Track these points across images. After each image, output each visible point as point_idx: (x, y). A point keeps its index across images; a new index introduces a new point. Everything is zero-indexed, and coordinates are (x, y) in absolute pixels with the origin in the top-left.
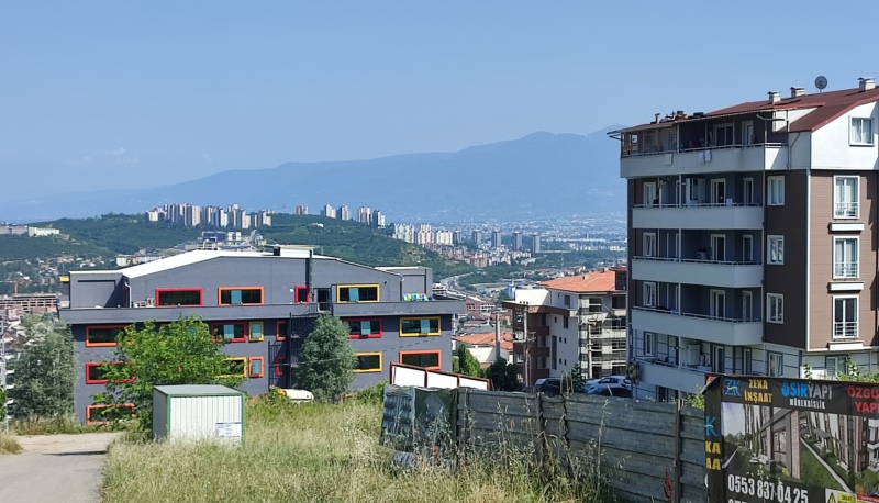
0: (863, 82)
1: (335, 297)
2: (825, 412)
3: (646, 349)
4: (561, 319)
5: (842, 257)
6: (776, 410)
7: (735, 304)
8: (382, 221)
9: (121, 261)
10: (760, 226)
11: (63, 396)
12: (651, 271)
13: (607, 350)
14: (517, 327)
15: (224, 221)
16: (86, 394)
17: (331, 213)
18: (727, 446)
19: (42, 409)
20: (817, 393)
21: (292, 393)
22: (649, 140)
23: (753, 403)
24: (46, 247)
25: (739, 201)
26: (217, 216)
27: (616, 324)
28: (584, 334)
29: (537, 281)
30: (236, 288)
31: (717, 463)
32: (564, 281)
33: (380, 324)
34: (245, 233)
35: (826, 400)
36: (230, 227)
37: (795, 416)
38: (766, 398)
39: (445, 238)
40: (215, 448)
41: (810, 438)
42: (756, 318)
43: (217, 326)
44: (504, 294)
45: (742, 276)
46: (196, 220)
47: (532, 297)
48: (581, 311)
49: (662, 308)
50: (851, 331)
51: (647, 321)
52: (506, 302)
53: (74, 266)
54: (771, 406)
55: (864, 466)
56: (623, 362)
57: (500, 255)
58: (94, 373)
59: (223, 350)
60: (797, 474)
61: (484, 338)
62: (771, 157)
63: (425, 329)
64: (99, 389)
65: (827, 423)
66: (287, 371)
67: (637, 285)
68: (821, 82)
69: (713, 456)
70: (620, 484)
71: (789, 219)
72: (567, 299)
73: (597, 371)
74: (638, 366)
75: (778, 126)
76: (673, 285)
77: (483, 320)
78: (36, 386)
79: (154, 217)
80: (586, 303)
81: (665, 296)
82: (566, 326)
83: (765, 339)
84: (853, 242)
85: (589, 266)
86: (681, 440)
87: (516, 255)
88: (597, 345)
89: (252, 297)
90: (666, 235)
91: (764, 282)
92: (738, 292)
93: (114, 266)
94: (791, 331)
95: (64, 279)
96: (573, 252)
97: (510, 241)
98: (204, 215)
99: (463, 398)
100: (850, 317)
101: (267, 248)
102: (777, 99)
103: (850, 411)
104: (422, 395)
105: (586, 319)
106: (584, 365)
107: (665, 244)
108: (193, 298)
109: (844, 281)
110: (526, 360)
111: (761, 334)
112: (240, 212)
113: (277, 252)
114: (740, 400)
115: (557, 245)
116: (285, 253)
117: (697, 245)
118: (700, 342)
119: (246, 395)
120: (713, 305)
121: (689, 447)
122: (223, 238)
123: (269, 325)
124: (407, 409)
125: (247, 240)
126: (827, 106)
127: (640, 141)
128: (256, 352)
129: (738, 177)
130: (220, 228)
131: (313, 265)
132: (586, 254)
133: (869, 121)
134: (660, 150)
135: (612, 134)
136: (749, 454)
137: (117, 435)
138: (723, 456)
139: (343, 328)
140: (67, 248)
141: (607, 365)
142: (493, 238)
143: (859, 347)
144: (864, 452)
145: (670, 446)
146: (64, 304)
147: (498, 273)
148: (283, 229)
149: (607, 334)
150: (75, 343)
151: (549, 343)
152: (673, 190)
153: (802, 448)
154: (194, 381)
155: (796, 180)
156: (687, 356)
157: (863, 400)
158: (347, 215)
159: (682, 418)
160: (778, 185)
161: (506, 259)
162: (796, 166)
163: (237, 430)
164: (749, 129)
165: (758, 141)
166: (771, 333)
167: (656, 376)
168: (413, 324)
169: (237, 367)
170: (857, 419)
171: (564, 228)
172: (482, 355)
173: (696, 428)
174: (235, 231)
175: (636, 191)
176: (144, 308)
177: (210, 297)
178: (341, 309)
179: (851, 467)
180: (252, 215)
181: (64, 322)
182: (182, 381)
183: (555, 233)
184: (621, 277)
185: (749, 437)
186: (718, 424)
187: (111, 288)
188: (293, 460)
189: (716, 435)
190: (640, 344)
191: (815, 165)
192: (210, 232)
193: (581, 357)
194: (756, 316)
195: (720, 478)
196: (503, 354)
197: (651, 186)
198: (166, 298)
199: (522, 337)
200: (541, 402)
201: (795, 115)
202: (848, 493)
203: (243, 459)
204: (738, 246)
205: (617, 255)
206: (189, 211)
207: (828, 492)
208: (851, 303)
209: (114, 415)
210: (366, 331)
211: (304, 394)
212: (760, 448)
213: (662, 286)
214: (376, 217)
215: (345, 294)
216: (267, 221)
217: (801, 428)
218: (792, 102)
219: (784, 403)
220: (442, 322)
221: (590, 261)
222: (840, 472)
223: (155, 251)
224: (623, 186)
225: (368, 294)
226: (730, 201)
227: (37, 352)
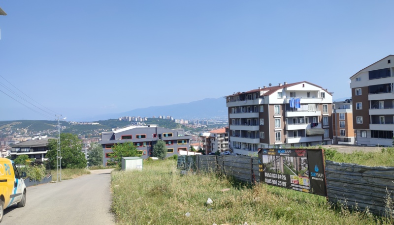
0: (280, 84)
1: (163, 136)
2: (290, 156)
3: (234, 145)
4: (213, 139)
5: (276, 123)
6: (277, 156)
7: (253, 134)
8: (172, 119)
9: (113, 130)
10: (258, 117)
11: (100, 160)
12: (234, 128)
13: (224, 146)
14: (204, 141)
15: (136, 120)
16: (106, 160)
17: (161, 117)
18: (264, 166)
19: (95, 164)
20: (287, 152)
21: (154, 158)
22: (232, 98)
23: (270, 155)
24: (96, 127)
25: (253, 111)
26: (135, 119)
27: (226, 140)
28: (219, 143)
29: (207, 131)
30: (140, 135)
31: (261, 170)
32: (213, 131)
33: (173, 142)
34: (141, 122)
35: (290, 153)
36: (138, 121)
37: (282, 158)
38: (274, 154)
39: (187, 122)
40: (137, 171)
41: (286, 163)
42: (258, 138)
43: (135, 144)
44: (200, 134)
45: (255, 128)
46: (130, 120)
47: (207, 135)
48: (218, 137)
49: (237, 136)
50: (279, 140)
51: (233, 139)
52: (200, 136)
53: (103, 131)
54: (275, 155)
55: (300, 169)
56: (227, 149)
57: (199, 126)
58: (107, 155)
59: (137, 148)
60: (283, 172)
61: (196, 144)
62: (260, 101)
63: (183, 143)
64: (109, 159)
65: (290, 159)
66: (152, 153)
67: (231, 131)
68: (270, 85)
69: (261, 168)
70: (237, 176)
71: (265, 115)
72: (215, 135)
73: (222, 150)
74: (232, 149)
75: (261, 94)
76: (239, 131)
77: (196, 140)
78: (94, 159)
79: (120, 119)
80: (219, 136)
81: (237, 134)
82: (215, 141)
83: (260, 142)
84: (279, 120)
85: (219, 127)
86: (252, 165)
87: (202, 125)
88: (222, 145)
89: (143, 136)
90: (237, 119)
91: (260, 129)
92: (254, 132)
93: (111, 131)
94: (266, 140)
95: (100, 134)
96: (215, 124)
97: (201, 122)
98: (132, 119)
99: (197, 157)
100: (279, 136)
101: (147, 125)
102: (260, 89)
103: (296, 156)
104: (187, 157)
105: (219, 139)
106: (219, 149)
107: (236, 122)
108: (130, 137)
109: (278, 128)
110: (206, 149)
112: (140, 118)
113: (149, 126)
114: (267, 154)
115: (212, 123)
116: (151, 126)
117: (244, 121)
118: (246, 143)
119: (142, 158)
120: (248, 135)
121: (254, 166)
122: (136, 124)
123: (148, 143)
124: (183, 160)
125: (142, 124)
126: (272, 90)
127: (230, 99)
128: (145, 149)
129: (253, 106)
131: (157, 129)
132: (218, 125)
133: (281, 93)
134: (235, 101)
135: (224, 97)
136: (269, 167)
137: (113, 169)
138: (263, 168)
139: (164, 143)
140: (101, 127)
141: (224, 149)
142: (197, 122)
143: (281, 143)
144: (300, 166)
145: (250, 166)
146: (100, 140)
147: (198, 130)
148: (150, 121)
149: (224, 142)
150: (103, 149)
151: (211, 145)
152: (238, 109)
153: (284, 165)
154: (131, 156)
155: (266, 106)
156: (243, 147)
157: (299, 153)
158: (164, 118)
159: (252, 159)
160: (262, 108)
161: (200, 126)
162: (266, 103)
163: (141, 167)
164: (255, 95)
165: (257, 98)
167: (236, 151)
168: (180, 141)
169: (140, 153)
170: (298, 158)
171: (213, 119)
172: (196, 148)
173: (256, 162)
174: (139, 122)
175: (230, 110)
176: (119, 140)
177: (134, 137)
178: (164, 138)
179: (297, 170)
180: (143, 118)
181: (100, 144)
182: (128, 156)
183: (211, 120)
184: (227, 130)
185: (269, 163)
186: (262, 160)
187: (111, 136)
188: (157, 173)
189: (261, 163)
190: (232, 144)
191: (270, 103)
192: (133, 122)
193: (218, 148)
194: (258, 137)
195: (263, 173)
196: (201, 147)
197: (233, 109)
198: (124, 137)
199: (205, 144)
200: (217, 157)
201: (265, 92)
202: (296, 176)
203: (144, 174)
204: (253, 122)
205: (225, 125)
206: (128, 118)
207: (291, 176)
208: (279, 133)
209: (112, 164)
210: (170, 143)
211: (156, 158)
212: (273, 166)
213: (236, 131)
214: (171, 118)
215: (165, 135)
216: (146, 120)
217: (283, 160)
218: (264, 89)
219: (279, 155)
220: (187, 141)
221: (219, 126)
222: (294, 171)
223: (120, 127)
224: (227, 109)
225: (170, 135)
226: (251, 111)
227: (94, 151)
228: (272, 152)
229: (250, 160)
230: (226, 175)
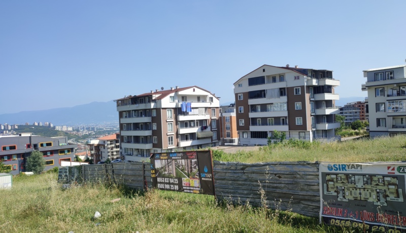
0: (172, 88)
1: (39, 146)
2: (181, 159)
3: (125, 152)
4: (103, 147)
5: (169, 127)
6: (169, 160)
7: (146, 140)
8: (52, 125)
10: (151, 121)
12: (125, 133)
13: (115, 153)
14: (91, 150)
15: (3, 128)
17: (36, 124)
18: (156, 171)
20: (179, 155)
21: (27, 173)
22: (123, 102)
23: (162, 159)
25: (146, 116)
27: (117, 147)
28: (109, 150)
29: (95, 138)
30: (7, 146)
31: (154, 176)
32: (103, 138)
33: (52, 152)
34: (9, 131)
35: (181, 156)
37: (174, 161)
38: (166, 158)
39: (70, 129)
41: (178, 166)
43: (2, 157)
44: (87, 142)
45: (147, 133)
47: (95, 142)
48: (108, 145)
49: (129, 142)
50: (172, 144)
51: (125, 145)
52: (87, 144)
54: (167, 159)
55: (191, 171)
56: (118, 156)
57: (86, 132)
59: (4, 163)
60: (175, 175)
61: (82, 153)
62: (152, 105)
63: (66, 152)
65: (182, 162)
66: (24, 167)
67: (122, 137)
68: (162, 88)
69: (153, 174)
70: (129, 184)
71: (157, 119)
72: (104, 142)
73: (113, 159)
74: (123, 156)
75: (154, 98)
76: (131, 136)
77: (82, 149)
80: (109, 143)
81: (129, 140)
82: (104, 148)
83: (153, 147)
84: (171, 124)
85: (109, 134)
86: (144, 171)
87: (90, 132)
88: (112, 152)
89: (13, 148)
90: (128, 124)
91: (152, 134)
92: (146, 137)
94: (159, 145)
96: (105, 131)
97: (88, 129)
99: (83, 167)
100: (172, 140)
101: (17, 134)
102: (153, 92)
103: (187, 158)
104: (70, 168)
105: (109, 146)
106: (109, 158)
107: (128, 127)
109: (170, 133)
110: (94, 158)
111: (152, 146)
112: (7, 125)
113: (20, 135)
114: (160, 159)
115: (101, 129)
116: (23, 135)
117: (136, 126)
118: (138, 149)
119: (11, 174)
120: (141, 140)
121: (146, 172)
122: (2, 132)
123: (19, 155)
124: (66, 172)
125: (10, 133)
126: (164, 94)
127: (121, 102)
128: (15, 163)
129: (145, 110)
130: (1, 130)
131: (32, 138)
132: (108, 131)
133: (173, 97)
134: (126, 104)
135: (114, 101)
136: (162, 172)
138: (156, 173)
139: (41, 155)
141: (115, 157)
142: (83, 128)
143: (174, 147)
144: (191, 168)
145: (142, 173)
147: (85, 137)
149: (115, 149)
151: (100, 153)
152: (129, 114)
153: (176, 169)
155: (158, 110)
156: (135, 153)
157: (190, 155)
158: (41, 124)
159: (144, 165)
160: (154, 112)
161: (87, 133)
162: (158, 107)
163: (10, 185)
164: (147, 99)
165: (149, 102)
166: (154, 146)
167: (128, 158)
168: (62, 151)
169: (9, 168)
170: (189, 160)
171: (102, 125)
172: (82, 158)
173: (148, 167)
174: (6, 130)
175: (121, 114)
178: (41, 149)
179: (188, 172)
180: (11, 126)
183: (100, 126)
184: (118, 136)
185: (162, 168)
186: (154, 166)
188: (31, 191)
189: (154, 168)
190: (123, 151)
191: (163, 106)
193: (108, 156)
194: (151, 142)
195: (155, 179)
196: (88, 157)
197: (125, 113)
199: (93, 152)
200: (106, 166)
201: (157, 96)
202: (188, 178)
203: (13, 192)
204: (146, 126)
205: (115, 131)
207: (183, 179)
208: (172, 137)
210: (49, 154)
211: (31, 173)
212: (165, 170)
213: (128, 137)
214: (50, 124)
215: (42, 145)
216: (16, 127)
217: (175, 164)
218: (156, 93)
219: (171, 158)
220: (71, 150)
221: (109, 132)
222: (185, 173)
224: (117, 114)
225: (49, 144)
226: (143, 116)
228: (164, 156)
229: (142, 166)
230: (116, 184)
